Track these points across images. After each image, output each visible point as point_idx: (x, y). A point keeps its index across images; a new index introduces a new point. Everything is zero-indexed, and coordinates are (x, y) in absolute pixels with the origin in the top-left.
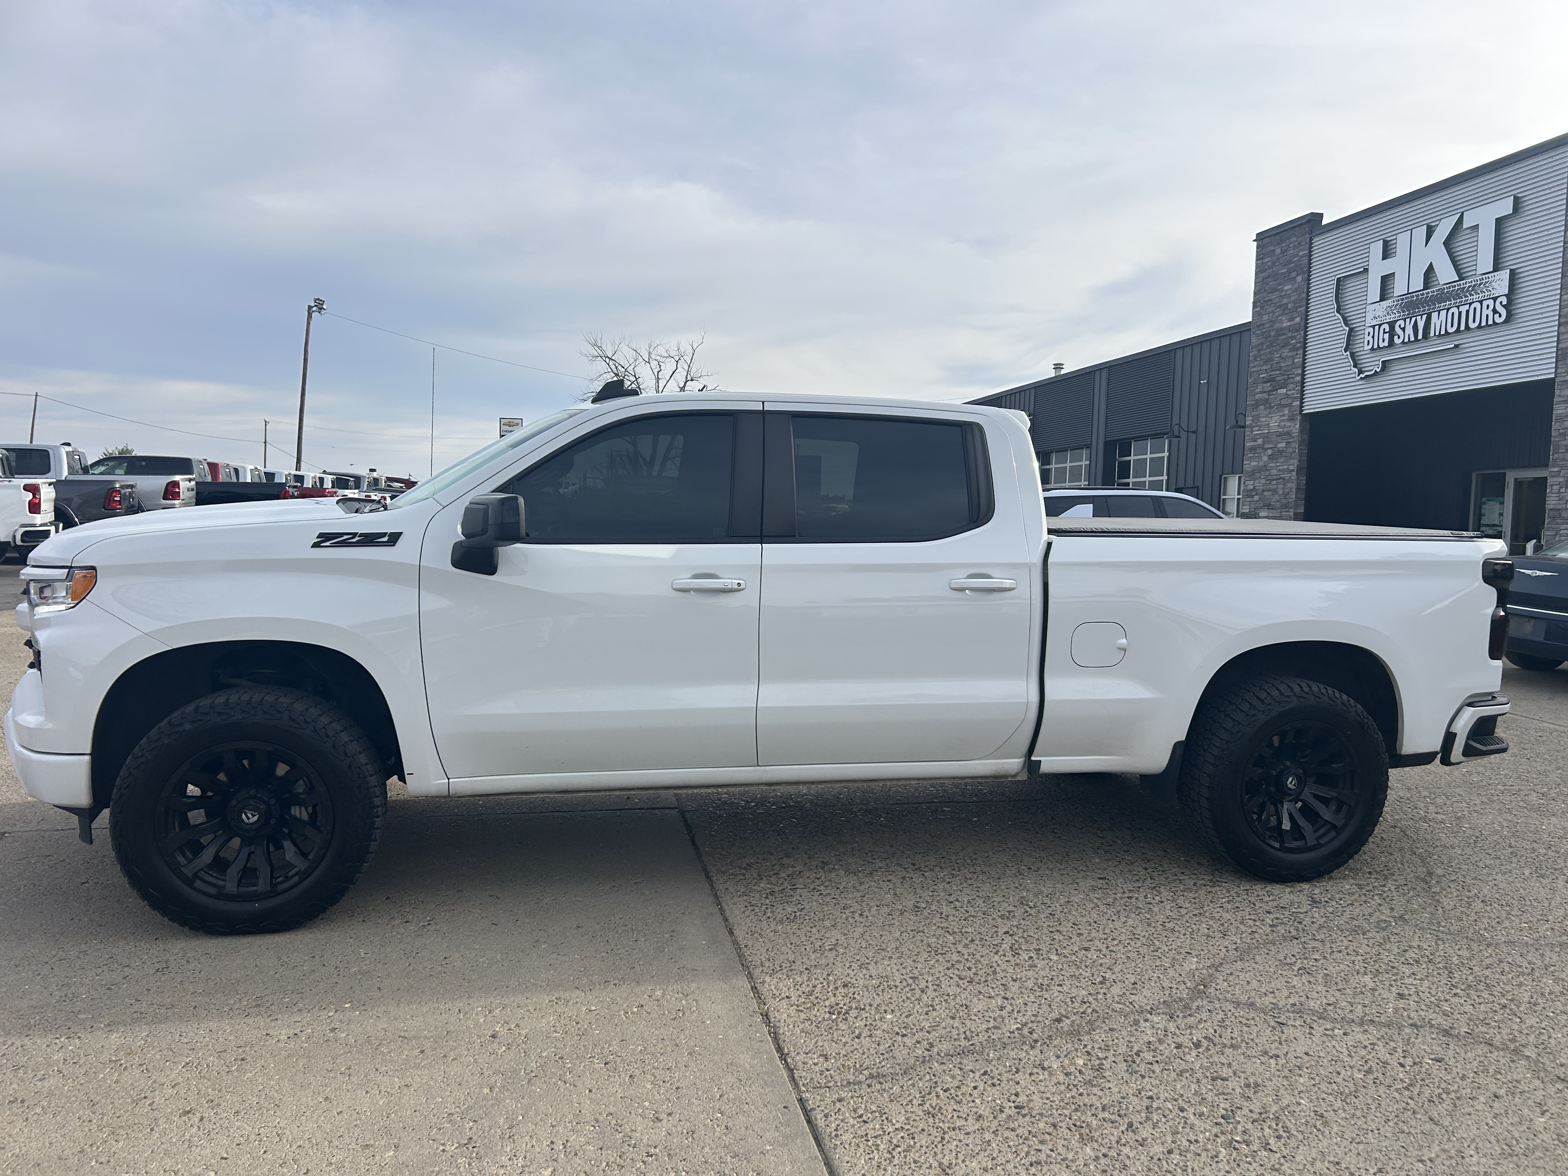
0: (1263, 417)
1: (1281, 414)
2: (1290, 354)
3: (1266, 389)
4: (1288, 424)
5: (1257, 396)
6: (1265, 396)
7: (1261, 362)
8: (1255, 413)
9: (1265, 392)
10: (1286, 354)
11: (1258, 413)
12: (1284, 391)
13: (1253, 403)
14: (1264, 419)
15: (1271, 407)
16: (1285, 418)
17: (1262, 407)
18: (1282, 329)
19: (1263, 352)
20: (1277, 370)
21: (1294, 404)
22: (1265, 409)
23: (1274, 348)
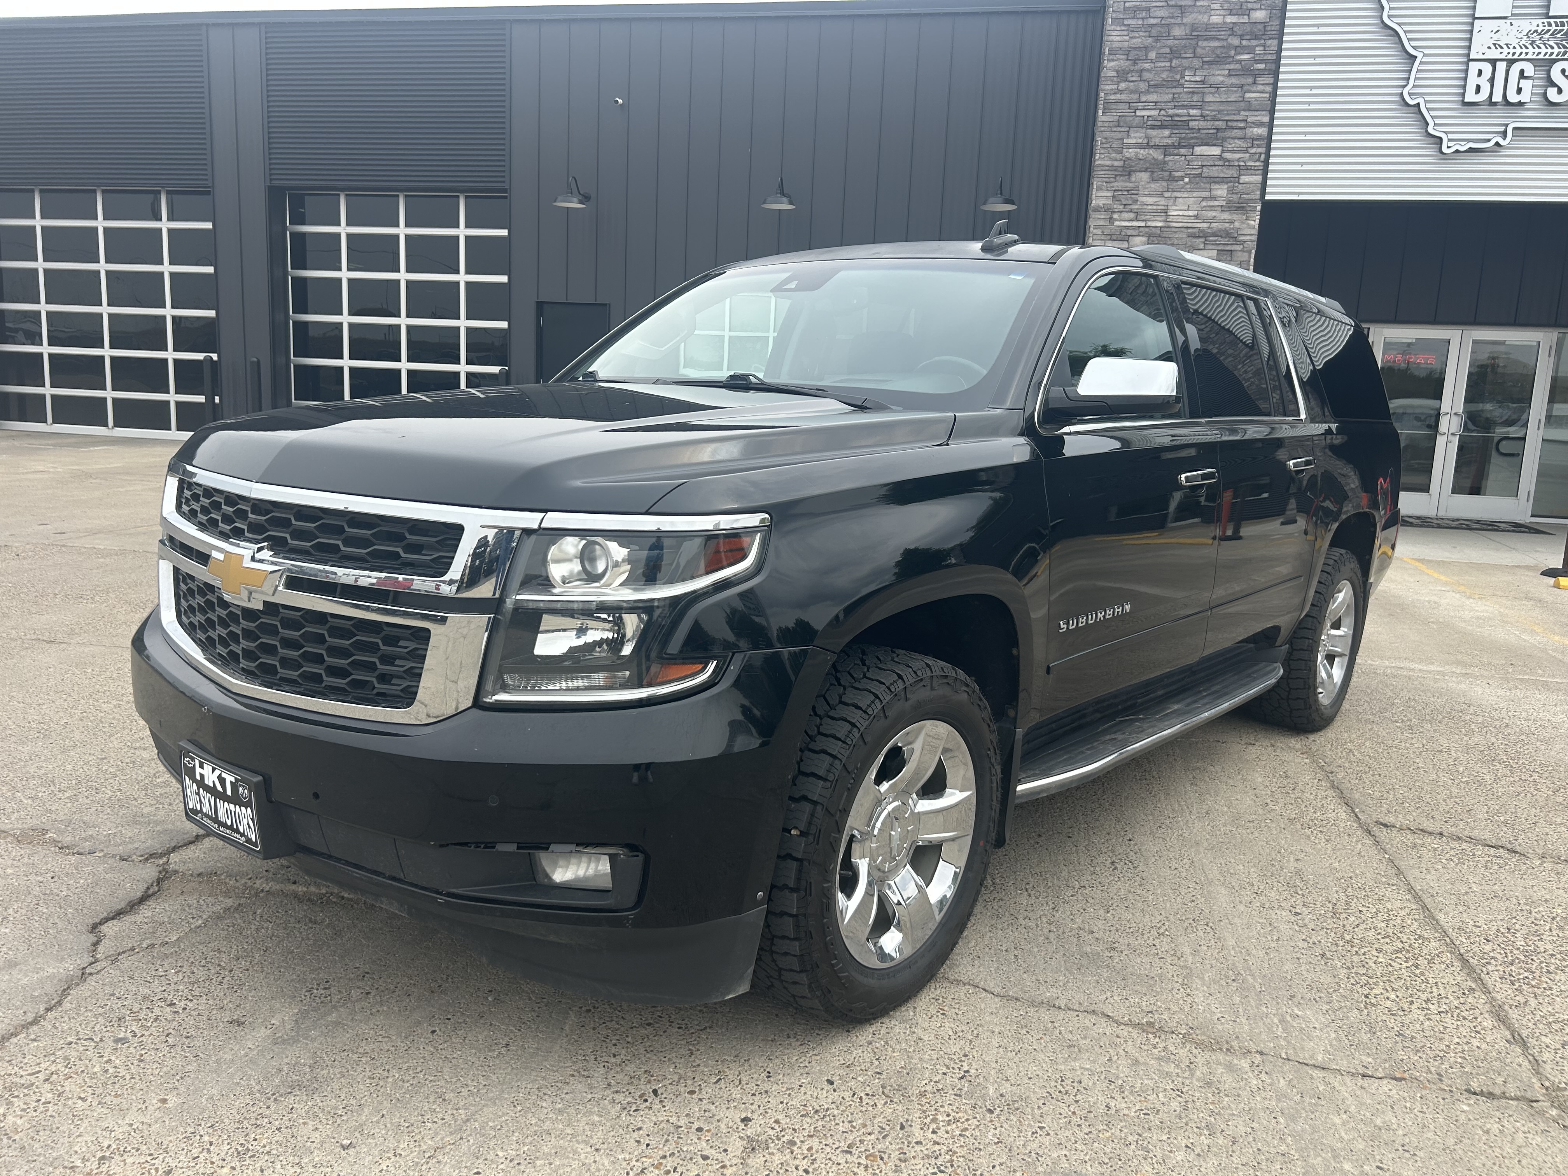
0: (1150, 195)
1: (1207, 194)
2: (1234, 80)
3: (1157, 141)
4: (1226, 216)
5: (1130, 153)
6: (1158, 155)
7: (1143, 86)
8: (1120, 184)
9: (1156, 147)
10: (1221, 79)
11: (1130, 185)
12: (1216, 151)
13: (1116, 164)
14: (1150, 200)
15: (1172, 179)
16: (1216, 203)
17: (1145, 176)
18: (1208, 27)
19: (1147, 66)
20: (1193, 107)
21: (1243, 179)
22: (1153, 180)
23: (1185, 63)
